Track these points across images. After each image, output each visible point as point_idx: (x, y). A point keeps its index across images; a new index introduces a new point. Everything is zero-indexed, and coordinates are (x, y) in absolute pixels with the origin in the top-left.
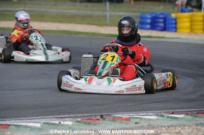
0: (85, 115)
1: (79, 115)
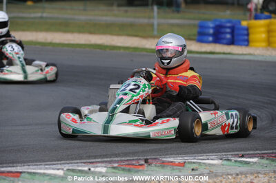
0: (123, 159)
1: (116, 159)
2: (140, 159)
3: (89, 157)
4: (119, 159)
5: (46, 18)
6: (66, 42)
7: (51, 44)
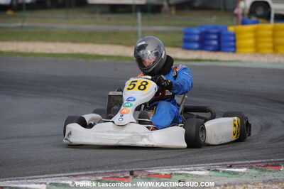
0: (108, 171)
2: (125, 171)
3: (72, 170)
4: (103, 171)
5: (27, 27)
6: (48, 52)
7: (31, 54)
